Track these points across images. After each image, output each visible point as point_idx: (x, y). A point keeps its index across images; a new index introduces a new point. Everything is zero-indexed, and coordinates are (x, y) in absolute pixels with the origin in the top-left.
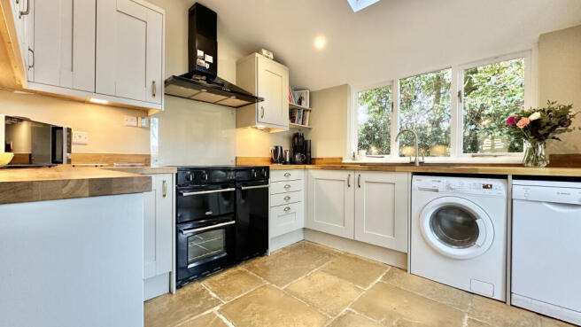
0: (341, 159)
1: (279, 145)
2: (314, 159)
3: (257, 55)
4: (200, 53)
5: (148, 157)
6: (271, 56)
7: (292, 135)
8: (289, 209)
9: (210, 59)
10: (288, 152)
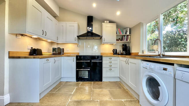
0: (138, 53)
1: (115, 48)
2: (131, 53)
3: (103, 23)
4: (88, 28)
5: (79, 53)
6: (108, 22)
7: (122, 45)
8: (111, 69)
9: (90, 28)
10: (120, 51)
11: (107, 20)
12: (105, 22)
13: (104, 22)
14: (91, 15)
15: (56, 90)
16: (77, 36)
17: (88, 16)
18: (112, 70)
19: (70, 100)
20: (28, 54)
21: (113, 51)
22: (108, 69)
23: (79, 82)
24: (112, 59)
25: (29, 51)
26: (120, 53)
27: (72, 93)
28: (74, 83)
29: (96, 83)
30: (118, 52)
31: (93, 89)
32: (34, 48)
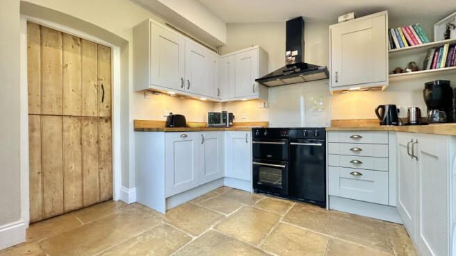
3: (331, 27)
4: (289, 53)
5: (268, 123)
6: (351, 15)
7: (423, 87)
8: (360, 174)
9: (295, 53)
10: (413, 111)
11: (345, 12)
12: (341, 19)
13: (336, 22)
14: (298, 16)
15: (203, 201)
16: (256, 80)
17: (288, 20)
18: (361, 177)
19: (211, 228)
20: (164, 124)
21: (377, 111)
22: (346, 173)
23: (258, 195)
24: (361, 141)
25: (165, 119)
26: (413, 119)
27: (227, 216)
28: (249, 194)
29: (304, 208)
30: (402, 115)
31: (283, 220)
32: (174, 113)
